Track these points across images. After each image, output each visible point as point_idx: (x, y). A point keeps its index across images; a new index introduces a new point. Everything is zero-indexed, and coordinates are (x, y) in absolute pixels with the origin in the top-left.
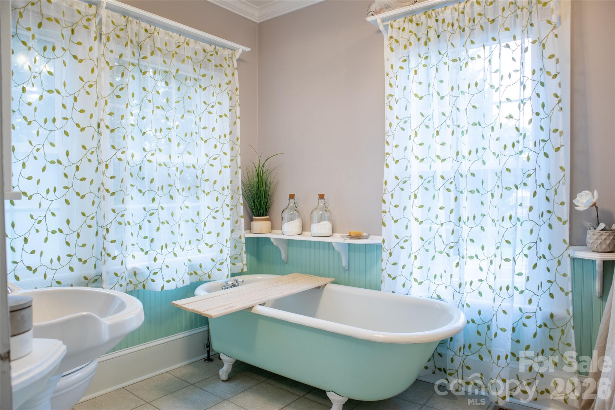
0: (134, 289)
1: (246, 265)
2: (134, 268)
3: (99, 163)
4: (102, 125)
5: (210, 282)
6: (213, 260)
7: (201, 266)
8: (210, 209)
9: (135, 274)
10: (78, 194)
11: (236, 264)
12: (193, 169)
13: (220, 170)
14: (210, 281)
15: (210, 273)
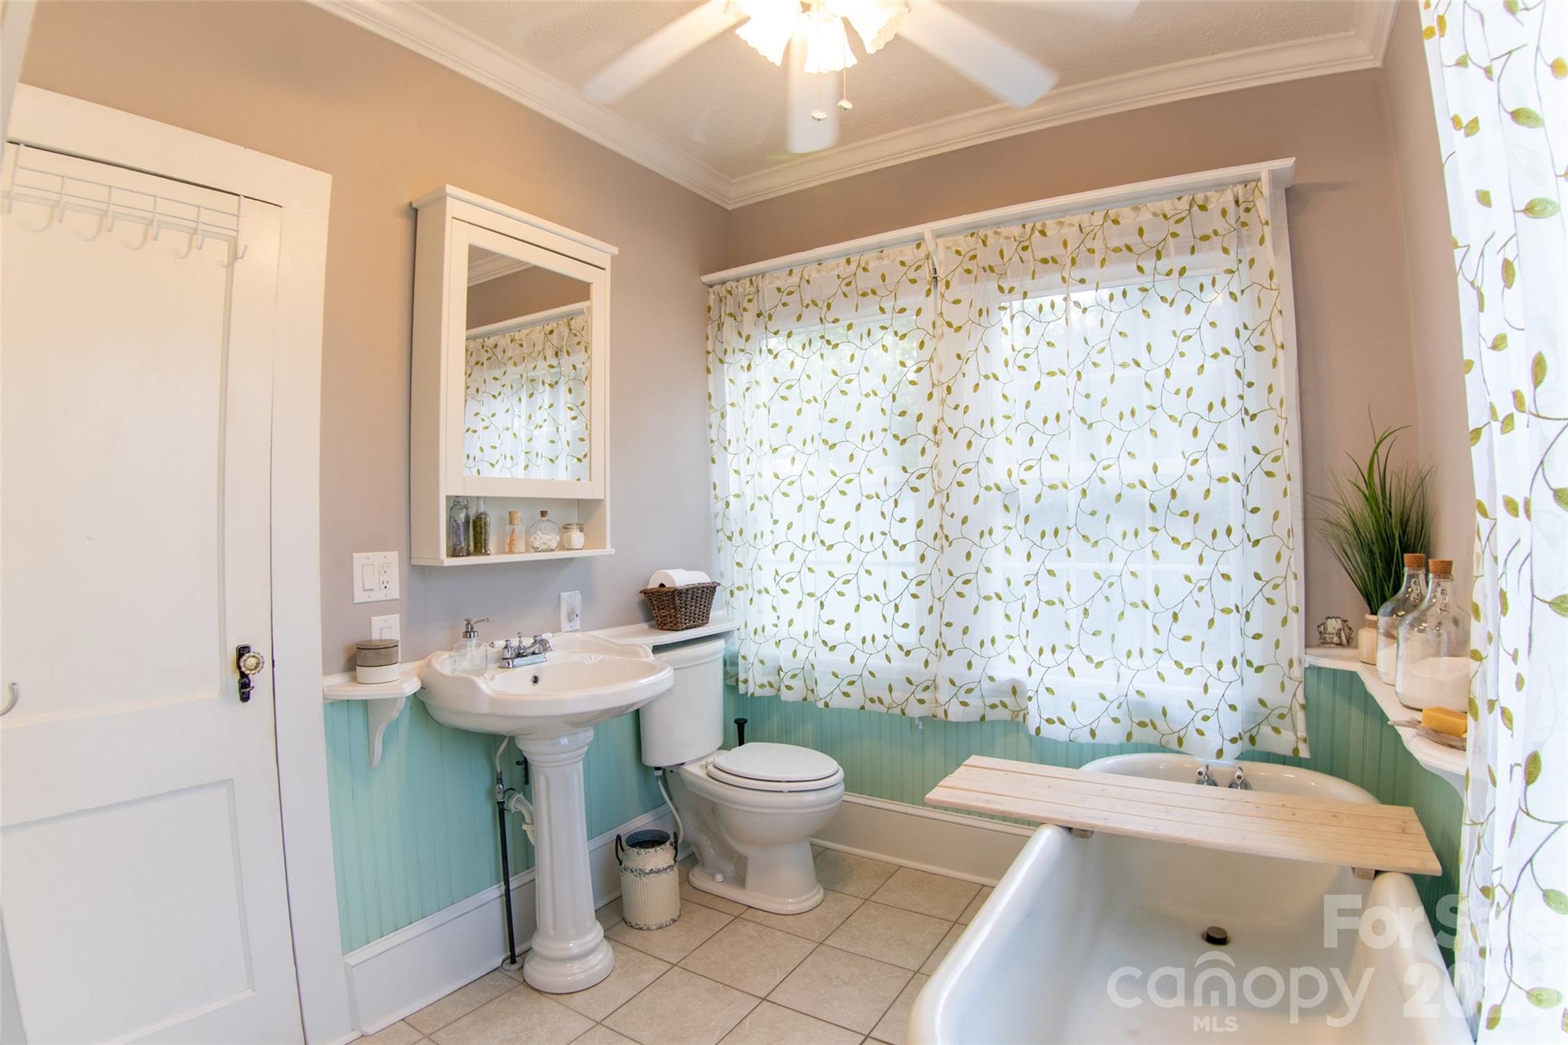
0: (1010, 719)
1: (1305, 740)
2: (1014, 680)
3: (937, 493)
4: (942, 428)
5: (1181, 755)
6: (1190, 704)
7: (1165, 713)
8: (1191, 582)
9: (1014, 691)
10: (896, 542)
11: (1282, 730)
12: (1142, 489)
13: (1207, 488)
14: (1178, 752)
15: (1182, 733)
